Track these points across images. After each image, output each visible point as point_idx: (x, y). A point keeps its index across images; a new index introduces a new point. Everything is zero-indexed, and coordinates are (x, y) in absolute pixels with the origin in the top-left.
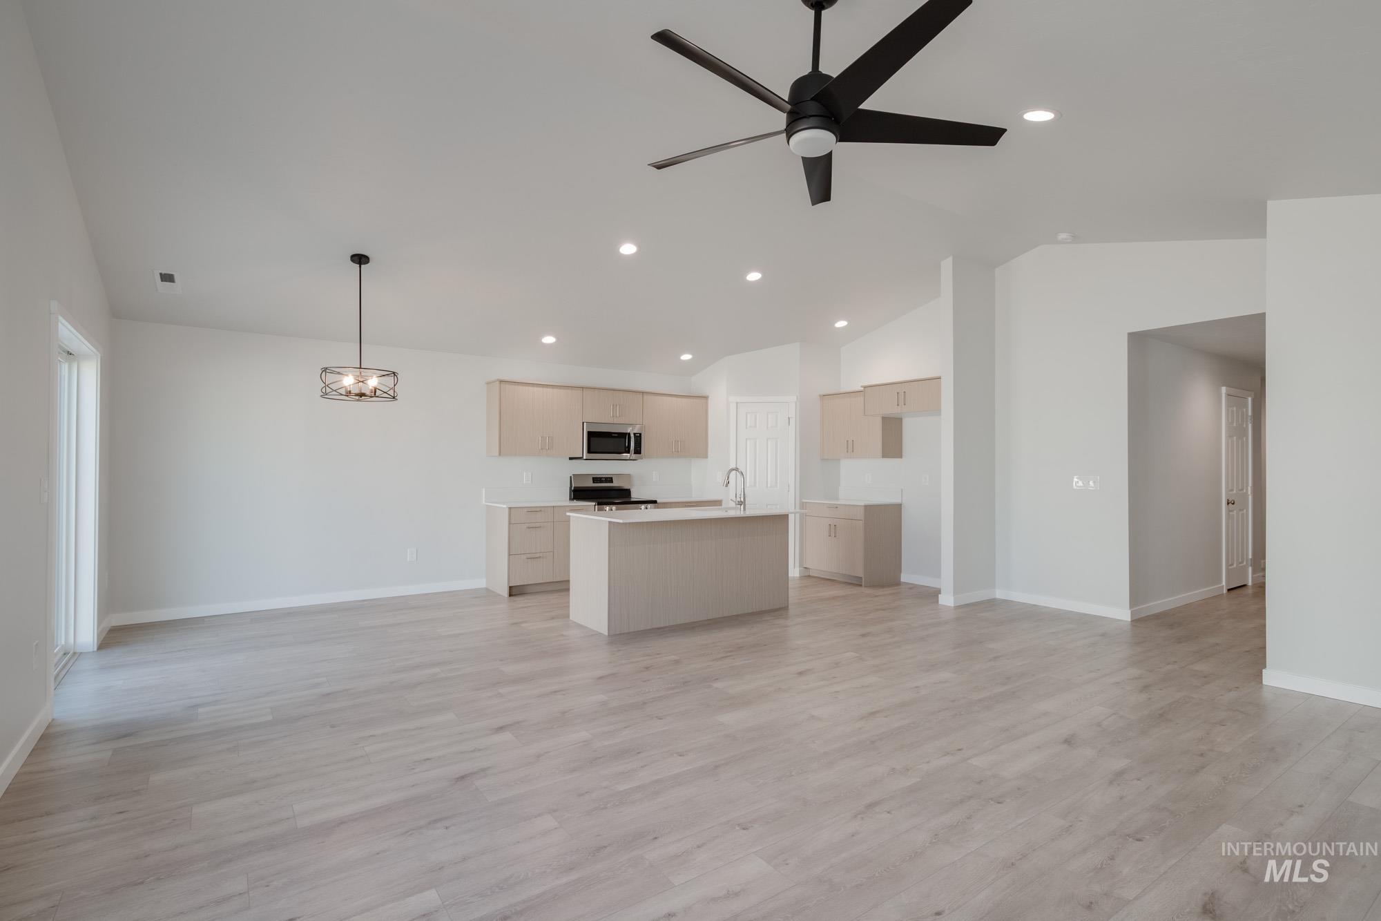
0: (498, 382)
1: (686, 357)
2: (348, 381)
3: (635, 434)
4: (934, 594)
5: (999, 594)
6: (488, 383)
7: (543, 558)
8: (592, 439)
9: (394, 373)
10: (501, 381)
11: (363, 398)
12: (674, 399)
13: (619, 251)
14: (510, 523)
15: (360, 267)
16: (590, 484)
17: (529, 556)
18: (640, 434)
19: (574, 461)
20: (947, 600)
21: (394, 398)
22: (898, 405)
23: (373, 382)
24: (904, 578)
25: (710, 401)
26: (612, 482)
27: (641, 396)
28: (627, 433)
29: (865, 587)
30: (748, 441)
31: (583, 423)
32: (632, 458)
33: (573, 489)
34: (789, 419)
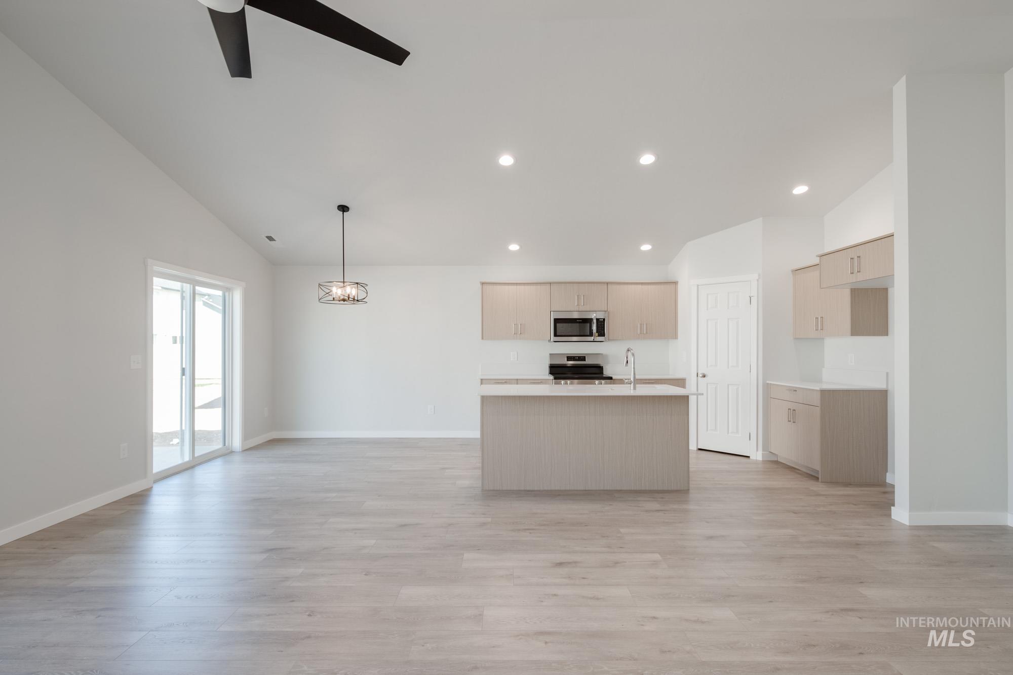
0: (480, 284)
1: (646, 247)
3: (598, 320)
8: (558, 325)
10: (483, 283)
11: (345, 302)
15: (343, 214)
16: (564, 362)
18: (604, 319)
19: (545, 343)
20: (901, 514)
22: (852, 273)
24: (889, 478)
25: (679, 284)
26: (585, 361)
27: (606, 286)
28: (591, 319)
29: (821, 482)
30: (709, 323)
31: (551, 312)
32: (597, 340)
33: (549, 366)
34: (750, 297)
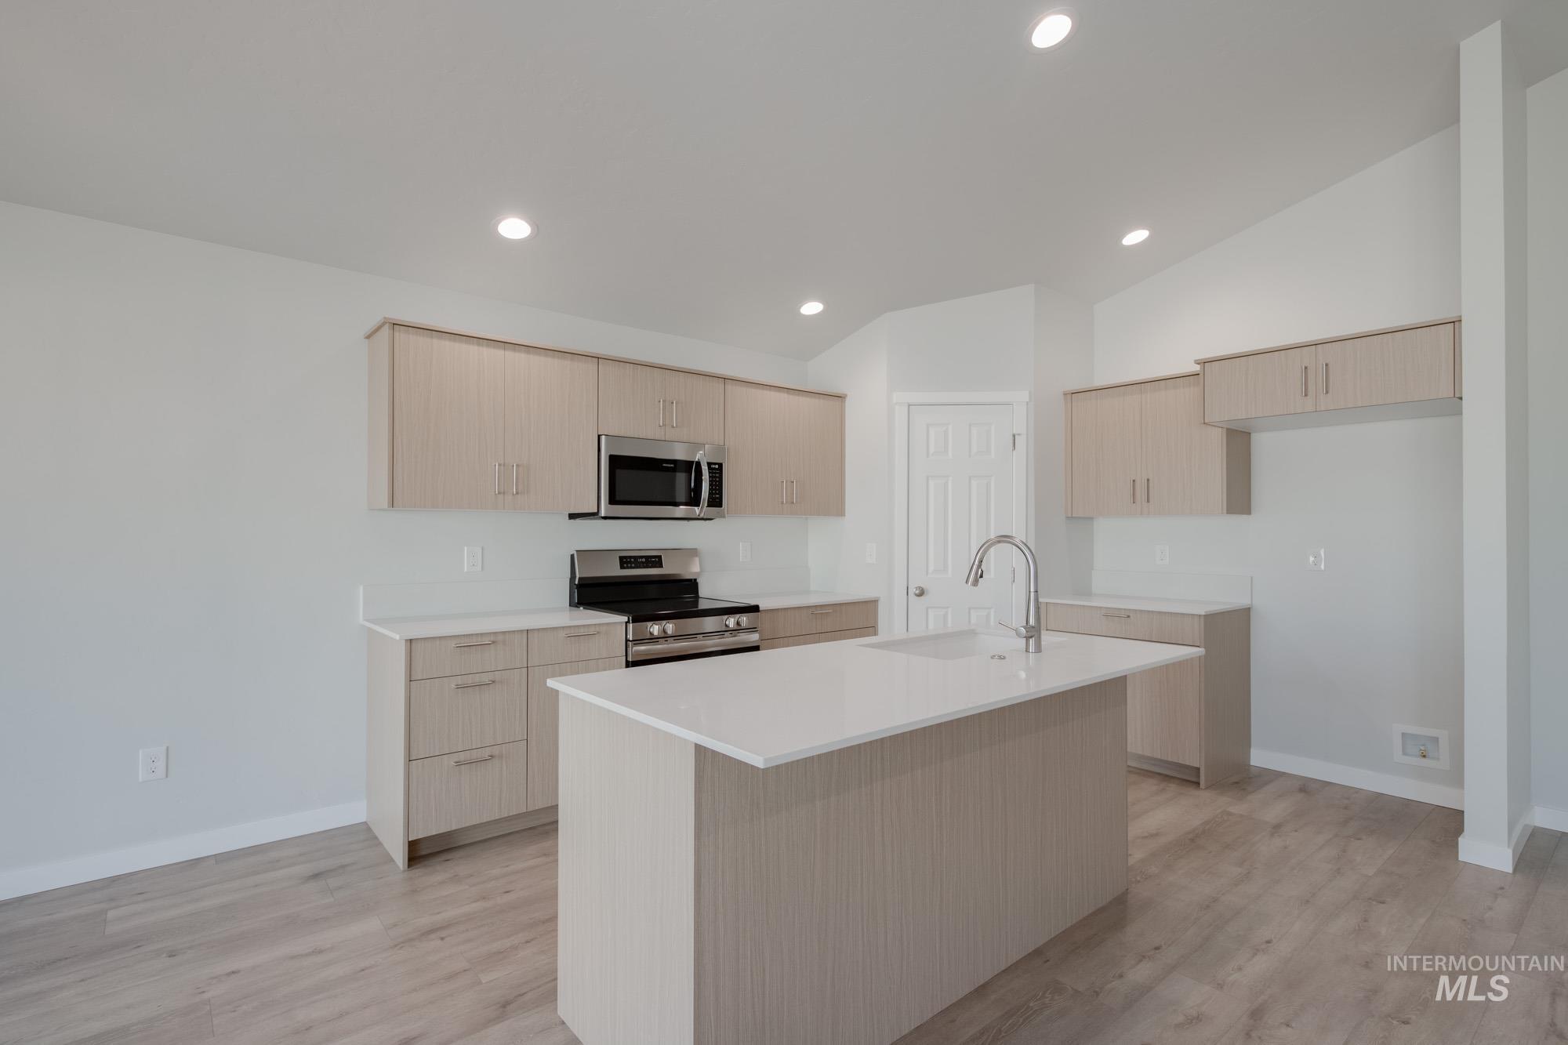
0: (387, 328)
1: (812, 308)
3: (709, 464)
6: (363, 328)
7: (501, 757)
8: (618, 472)
10: (397, 327)
12: (784, 396)
14: (410, 680)
16: (614, 570)
17: (463, 757)
18: (721, 465)
22: (1305, 395)
24: (1258, 757)
25: (848, 401)
26: (661, 567)
27: (722, 386)
28: (693, 462)
29: (1207, 788)
30: (931, 483)
31: (599, 436)
32: (702, 515)
33: (577, 582)
34: (1014, 436)
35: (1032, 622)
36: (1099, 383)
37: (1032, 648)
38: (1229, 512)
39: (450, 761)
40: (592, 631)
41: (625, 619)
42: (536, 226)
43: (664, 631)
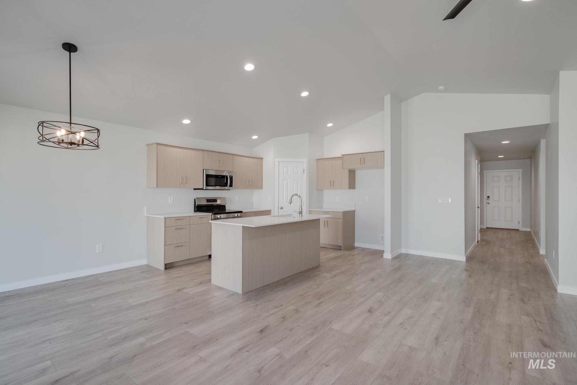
0: (156, 144)
1: (255, 137)
2: (61, 133)
3: (230, 176)
4: (381, 253)
5: (404, 251)
6: (147, 145)
7: (184, 245)
8: (208, 178)
9: (98, 129)
10: (158, 144)
11: (73, 146)
12: (248, 159)
13: (244, 68)
14: (165, 227)
15: (70, 53)
16: (204, 203)
17: (176, 245)
18: (232, 176)
19: (196, 190)
20: (388, 256)
21: (98, 146)
22: (361, 164)
23: (80, 136)
24: (357, 244)
25: (264, 159)
26: (217, 202)
27: (232, 157)
28: (225, 176)
29: (343, 250)
30: (284, 181)
31: (203, 170)
32: (228, 189)
33: (196, 206)
34: (304, 170)
35: (301, 211)
36: (325, 157)
37: (301, 216)
38: (349, 189)
39: (173, 246)
40: (204, 217)
41: (212, 214)
42: (192, 121)
43: (221, 217)
